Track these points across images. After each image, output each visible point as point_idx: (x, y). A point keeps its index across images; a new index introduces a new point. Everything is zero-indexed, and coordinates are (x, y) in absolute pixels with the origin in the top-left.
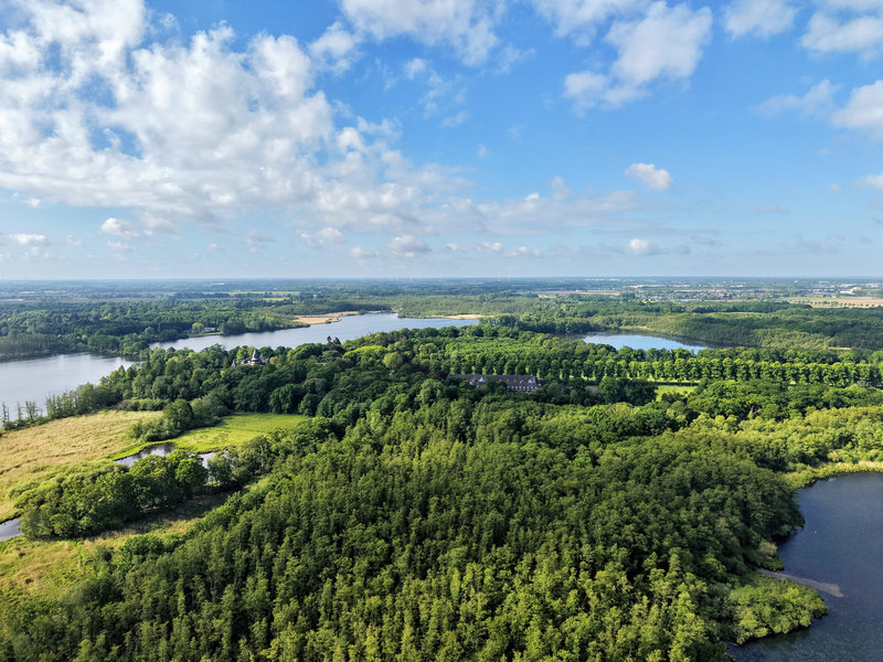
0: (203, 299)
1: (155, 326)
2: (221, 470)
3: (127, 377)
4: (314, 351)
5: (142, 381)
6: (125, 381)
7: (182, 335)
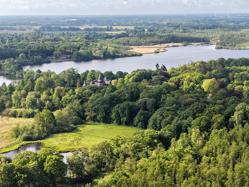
0: (61, 32)
1: (26, 53)
2: (77, 166)
3: (8, 91)
4: (145, 76)
5: (19, 95)
6: (7, 94)
7: (46, 60)
